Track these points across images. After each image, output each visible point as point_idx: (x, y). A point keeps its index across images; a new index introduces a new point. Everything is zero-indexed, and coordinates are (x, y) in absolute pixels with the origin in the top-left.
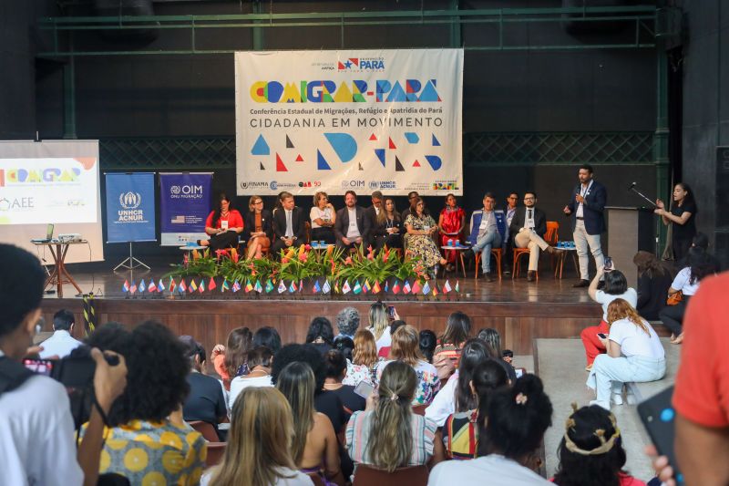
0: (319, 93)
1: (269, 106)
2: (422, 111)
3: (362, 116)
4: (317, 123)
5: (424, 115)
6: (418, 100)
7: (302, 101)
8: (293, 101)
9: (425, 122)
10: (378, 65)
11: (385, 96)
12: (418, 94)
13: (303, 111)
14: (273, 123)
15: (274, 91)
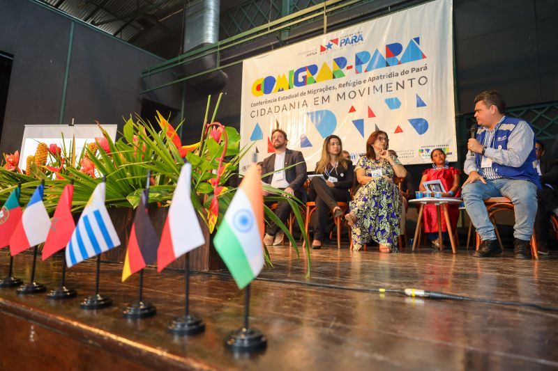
0: (305, 77)
1: (264, 97)
2: (403, 73)
3: (340, 91)
4: (301, 104)
5: (406, 77)
6: (399, 63)
7: (289, 88)
8: (283, 90)
9: (407, 84)
10: (357, 39)
11: (364, 67)
12: (399, 57)
13: (290, 97)
14: (267, 110)
15: (268, 84)
